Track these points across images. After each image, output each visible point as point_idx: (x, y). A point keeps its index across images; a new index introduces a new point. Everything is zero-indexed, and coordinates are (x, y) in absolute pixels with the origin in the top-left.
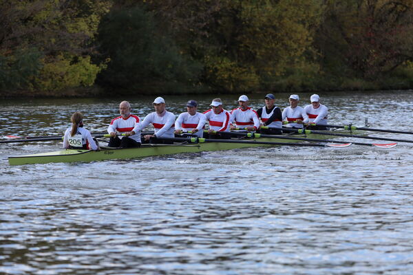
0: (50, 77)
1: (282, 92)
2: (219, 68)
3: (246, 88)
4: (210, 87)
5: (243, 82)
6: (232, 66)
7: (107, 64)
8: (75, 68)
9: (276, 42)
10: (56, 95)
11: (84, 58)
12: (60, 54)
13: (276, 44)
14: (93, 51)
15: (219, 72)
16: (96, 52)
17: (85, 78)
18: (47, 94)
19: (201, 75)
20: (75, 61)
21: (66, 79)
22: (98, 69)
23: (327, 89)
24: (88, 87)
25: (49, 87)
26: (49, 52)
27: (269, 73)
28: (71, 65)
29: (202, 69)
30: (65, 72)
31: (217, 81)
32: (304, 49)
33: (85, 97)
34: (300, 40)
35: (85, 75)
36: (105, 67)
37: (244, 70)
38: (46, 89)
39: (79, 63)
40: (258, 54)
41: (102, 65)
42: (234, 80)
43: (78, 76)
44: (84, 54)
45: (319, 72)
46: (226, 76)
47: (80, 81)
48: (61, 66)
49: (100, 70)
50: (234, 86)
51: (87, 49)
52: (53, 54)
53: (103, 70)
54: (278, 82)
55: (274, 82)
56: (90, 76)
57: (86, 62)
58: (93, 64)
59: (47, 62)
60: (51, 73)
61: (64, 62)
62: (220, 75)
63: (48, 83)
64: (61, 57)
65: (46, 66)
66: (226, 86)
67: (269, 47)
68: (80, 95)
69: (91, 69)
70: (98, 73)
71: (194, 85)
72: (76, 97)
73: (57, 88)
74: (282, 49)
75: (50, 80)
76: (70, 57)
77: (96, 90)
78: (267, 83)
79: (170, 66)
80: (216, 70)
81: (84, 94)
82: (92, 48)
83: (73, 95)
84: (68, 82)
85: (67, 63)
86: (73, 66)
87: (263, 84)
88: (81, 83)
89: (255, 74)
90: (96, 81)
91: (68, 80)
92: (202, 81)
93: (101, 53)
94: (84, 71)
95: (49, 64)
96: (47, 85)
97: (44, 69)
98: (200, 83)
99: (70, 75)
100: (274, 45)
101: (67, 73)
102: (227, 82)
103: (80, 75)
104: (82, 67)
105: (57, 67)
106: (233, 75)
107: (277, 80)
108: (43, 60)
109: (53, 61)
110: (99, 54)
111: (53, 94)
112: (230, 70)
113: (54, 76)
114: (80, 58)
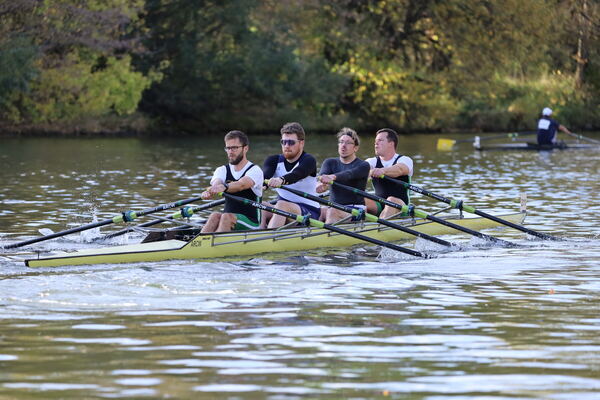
0: (53, 95)
1: (501, 131)
2: (379, 83)
3: (432, 122)
4: (360, 120)
5: (425, 110)
6: (402, 79)
7: (162, 71)
9: (491, 33)
10: (64, 131)
11: (118, 59)
12: (72, 51)
13: (491, 38)
14: (137, 46)
15: (379, 91)
16: (142, 49)
17: (119, 100)
18: (47, 128)
19: (343, 95)
20: (102, 64)
21: (82, 99)
23: (589, 126)
24: (125, 115)
25: (49, 114)
26: (50, 47)
27: (476, 93)
28: (92, 72)
29: (347, 84)
30: (81, 86)
31: (373, 109)
32: (546, 48)
33: (120, 135)
34: (538, 29)
36: (159, 77)
37: (427, 87)
38: (43, 118)
39: (109, 70)
40: (456, 55)
42: (407, 107)
43: (107, 94)
44: (119, 53)
45: (574, 94)
46: (392, 98)
47: (110, 104)
48: (74, 75)
49: (149, 83)
50: (407, 118)
51: (125, 43)
52: (59, 51)
53: (155, 85)
54: (493, 112)
55: (485, 111)
56: (129, 95)
57: (123, 67)
58: (136, 71)
59: (47, 66)
60: (54, 88)
61: (80, 66)
62: (380, 97)
63: (49, 107)
64: (73, 56)
66: (392, 118)
67: (476, 43)
68: (108, 131)
71: (330, 115)
72: (102, 135)
73: (66, 118)
74: (501, 46)
75: (52, 101)
76: (91, 58)
77: (141, 123)
78: (471, 113)
79: (283, 78)
80: (373, 87)
81: (118, 130)
82: (133, 42)
83: (96, 130)
84: (86, 108)
85: (85, 69)
86: (98, 74)
87: (463, 115)
88: (113, 107)
89: (448, 95)
90: (141, 105)
91: (87, 102)
92: (345, 107)
93: (151, 49)
94: (118, 85)
95: (50, 71)
97: (42, 81)
98: (342, 112)
99: (92, 93)
100: (486, 39)
102: (394, 109)
103: (111, 93)
104: (113, 76)
105: (66, 76)
106: (405, 97)
107: (491, 108)
108: (40, 62)
109: (58, 66)
110: (148, 53)
111: (57, 128)
112: (401, 87)
113: (59, 94)
114: (111, 60)
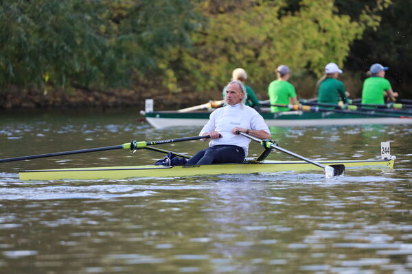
8: (290, 26)
22: (355, 30)
35: (317, 46)
41: (365, 17)
65: (212, 21)
69: (337, 28)
70: (356, 41)
96: (214, 74)
101: (269, 40)
